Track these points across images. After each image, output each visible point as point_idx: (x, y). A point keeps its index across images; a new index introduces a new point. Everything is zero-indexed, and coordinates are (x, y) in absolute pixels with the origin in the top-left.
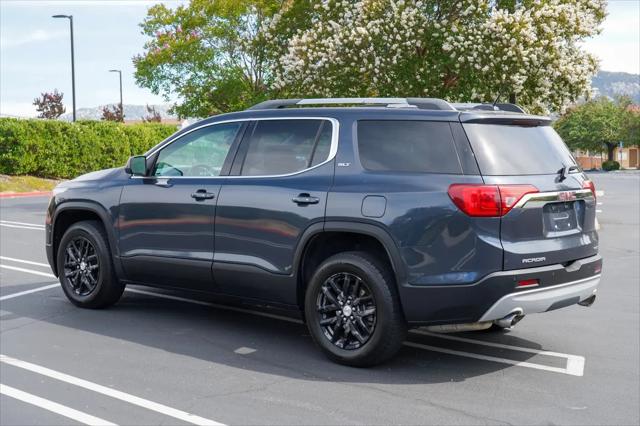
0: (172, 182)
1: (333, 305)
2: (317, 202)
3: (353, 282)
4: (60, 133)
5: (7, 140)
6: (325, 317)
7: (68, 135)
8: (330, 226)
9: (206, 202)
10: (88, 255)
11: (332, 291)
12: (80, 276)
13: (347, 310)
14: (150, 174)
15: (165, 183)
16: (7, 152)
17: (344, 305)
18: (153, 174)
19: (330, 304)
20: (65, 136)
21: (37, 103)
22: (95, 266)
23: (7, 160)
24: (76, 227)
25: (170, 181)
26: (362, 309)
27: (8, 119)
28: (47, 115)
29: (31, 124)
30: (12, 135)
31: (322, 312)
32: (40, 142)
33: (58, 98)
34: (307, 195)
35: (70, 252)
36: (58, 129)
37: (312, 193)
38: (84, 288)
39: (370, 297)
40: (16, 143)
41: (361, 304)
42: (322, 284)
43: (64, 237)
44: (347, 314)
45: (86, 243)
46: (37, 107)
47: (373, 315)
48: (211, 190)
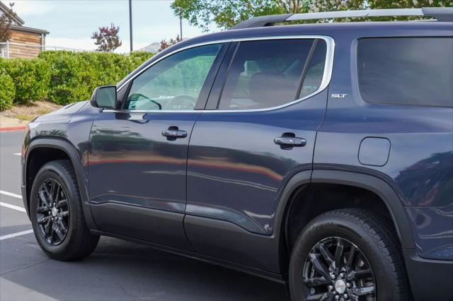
0: (148, 118)
1: (323, 278)
2: (302, 145)
3: (348, 249)
4: (112, 65)
5: (62, 72)
6: (313, 291)
7: (120, 66)
8: (319, 175)
9: (178, 142)
10: (59, 200)
11: (322, 259)
12: (51, 223)
13: (340, 285)
14: (122, 107)
15: (140, 118)
16: (62, 84)
17: (336, 279)
18: (126, 107)
19: (320, 276)
20: (118, 67)
21: (96, 36)
22: (65, 213)
23: (62, 91)
24: (48, 167)
25: (146, 116)
26: (358, 286)
27: (64, 52)
28: (104, 48)
29: (86, 56)
30: (67, 67)
31: (309, 285)
32: (92, 73)
33: (114, 32)
34: (292, 135)
35: (42, 194)
36: (111, 61)
37: (298, 133)
38: (55, 238)
39: (369, 270)
40: (70, 75)
41: (357, 279)
42: (310, 250)
43: (36, 177)
44: (340, 290)
45: (57, 185)
46: (96, 40)
47: (373, 294)
48: (184, 127)
